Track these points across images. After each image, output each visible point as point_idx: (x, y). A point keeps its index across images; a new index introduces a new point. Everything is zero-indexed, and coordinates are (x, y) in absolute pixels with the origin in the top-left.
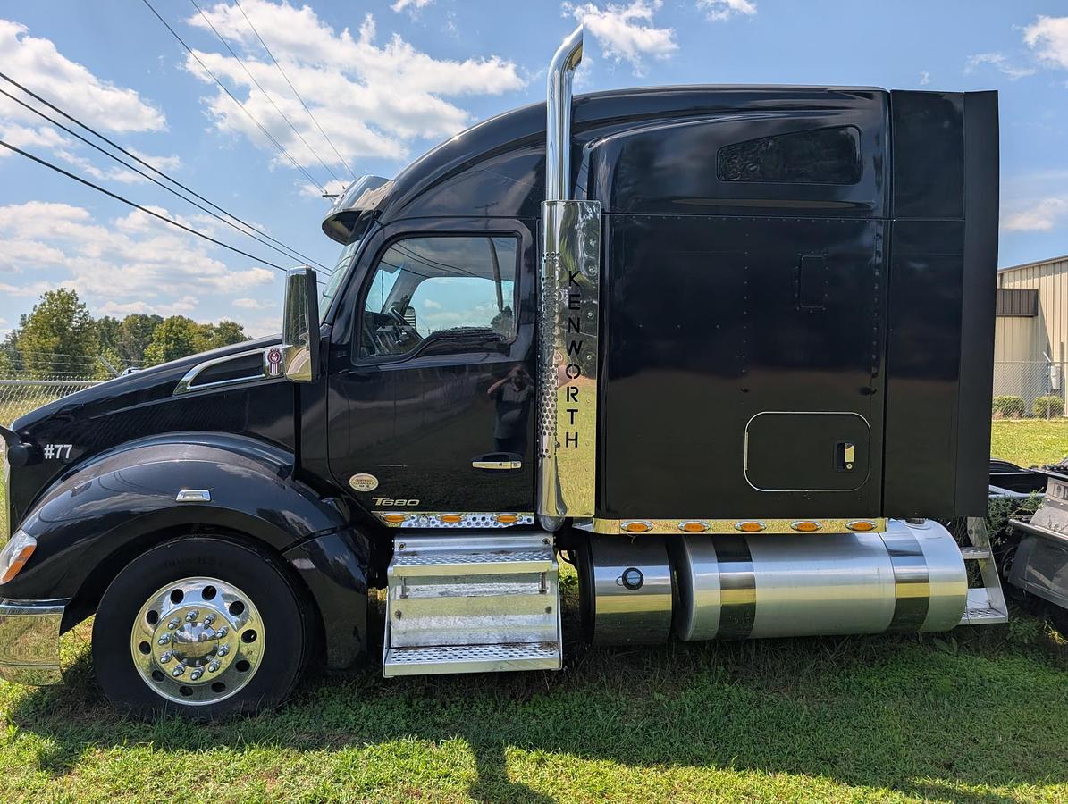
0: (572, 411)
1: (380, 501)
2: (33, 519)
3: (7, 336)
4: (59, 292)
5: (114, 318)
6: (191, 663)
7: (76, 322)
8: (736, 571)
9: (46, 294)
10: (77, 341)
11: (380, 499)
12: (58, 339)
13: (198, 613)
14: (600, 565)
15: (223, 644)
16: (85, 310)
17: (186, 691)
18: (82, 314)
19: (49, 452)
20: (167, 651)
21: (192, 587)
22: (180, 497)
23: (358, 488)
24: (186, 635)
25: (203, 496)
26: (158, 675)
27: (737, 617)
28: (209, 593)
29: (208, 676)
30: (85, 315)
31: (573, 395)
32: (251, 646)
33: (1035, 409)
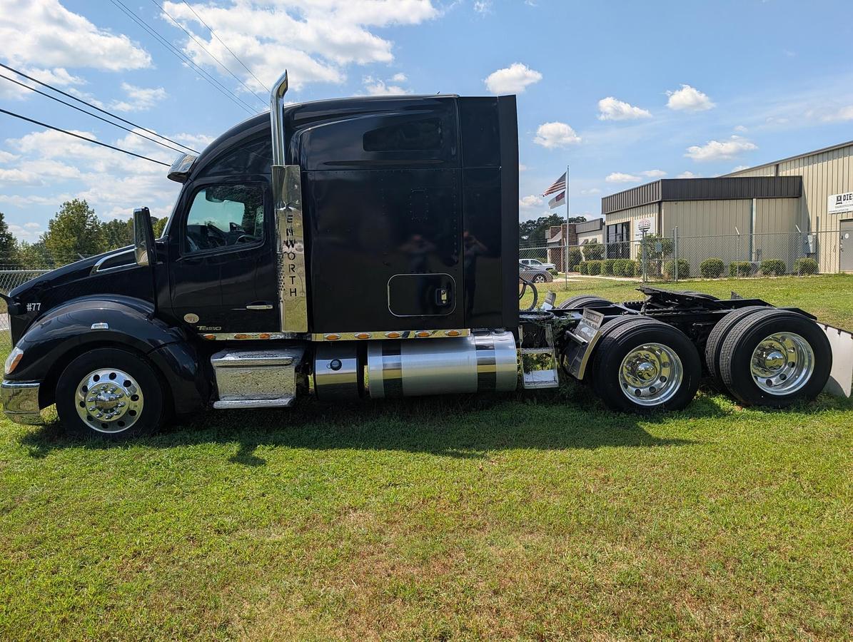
0: (292, 277)
1: (201, 328)
2: (22, 341)
3: (41, 237)
4: (74, 202)
5: (121, 221)
6: (106, 412)
7: (89, 225)
8: (391, 360)
9: (64, 204)
10: (91, 240)
11: (201, 327)
12: (76, 239)
13: (108, 386)
14: (318, 359)
15: (121, 401)
16: (94, 215)
17: (105, 426)
18: (92, 218)
19: (29, 307)
20: (93, 405)
21: (104, 373)
22: (93, 327)
23: (188, 321)
24: (102, 397)
25: (103, 326)
26: (90, 418)
27: (393, 385)
28: (113, 376)
29: (114, 418)
30: (94, 219)
31: (292, 269)
32: (136, 403)
33: (798, 268)
